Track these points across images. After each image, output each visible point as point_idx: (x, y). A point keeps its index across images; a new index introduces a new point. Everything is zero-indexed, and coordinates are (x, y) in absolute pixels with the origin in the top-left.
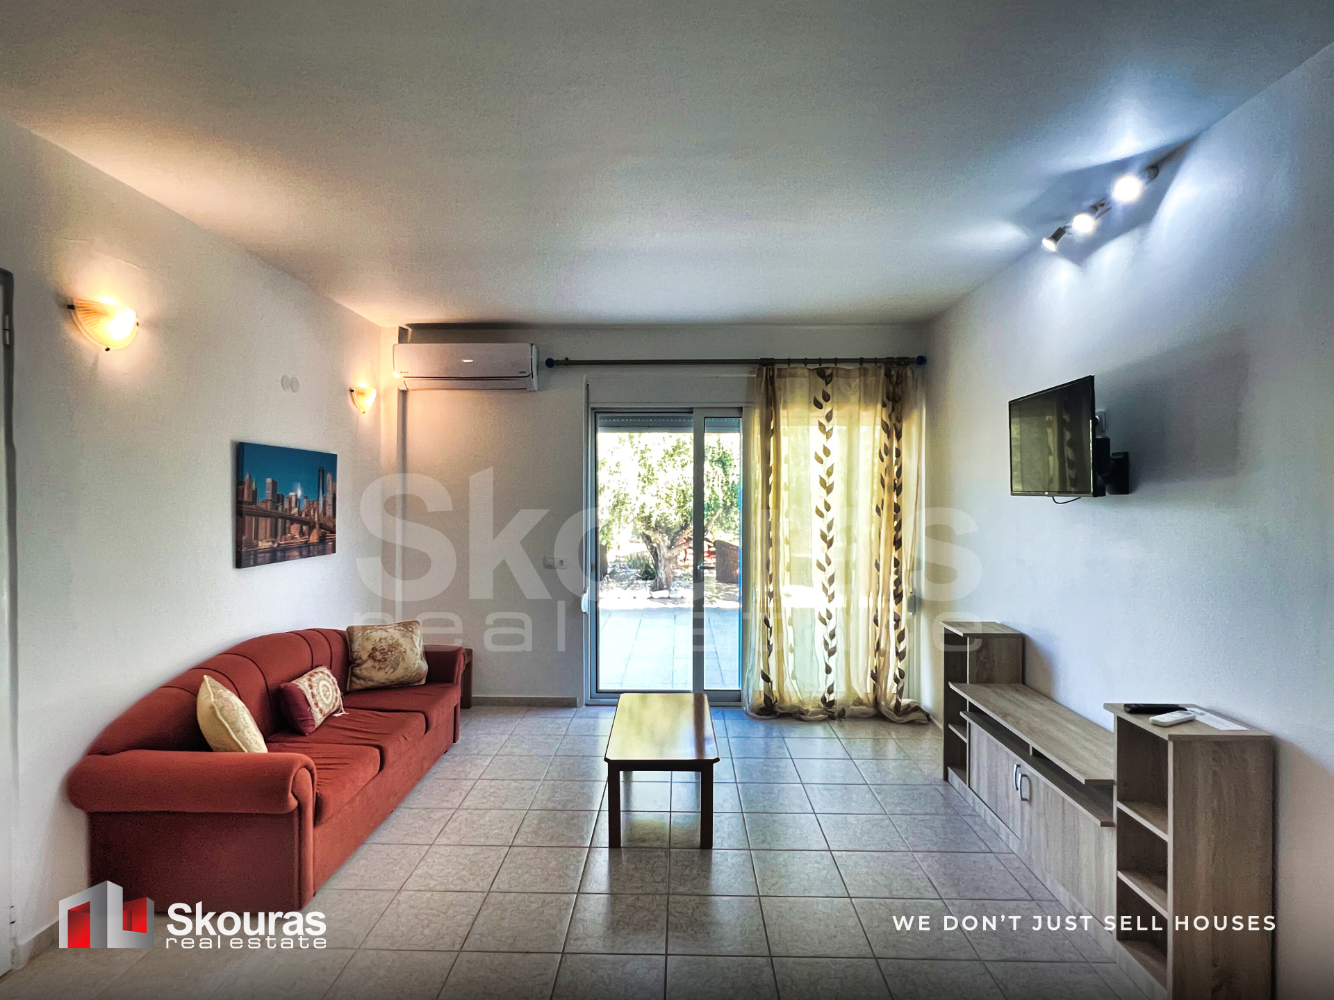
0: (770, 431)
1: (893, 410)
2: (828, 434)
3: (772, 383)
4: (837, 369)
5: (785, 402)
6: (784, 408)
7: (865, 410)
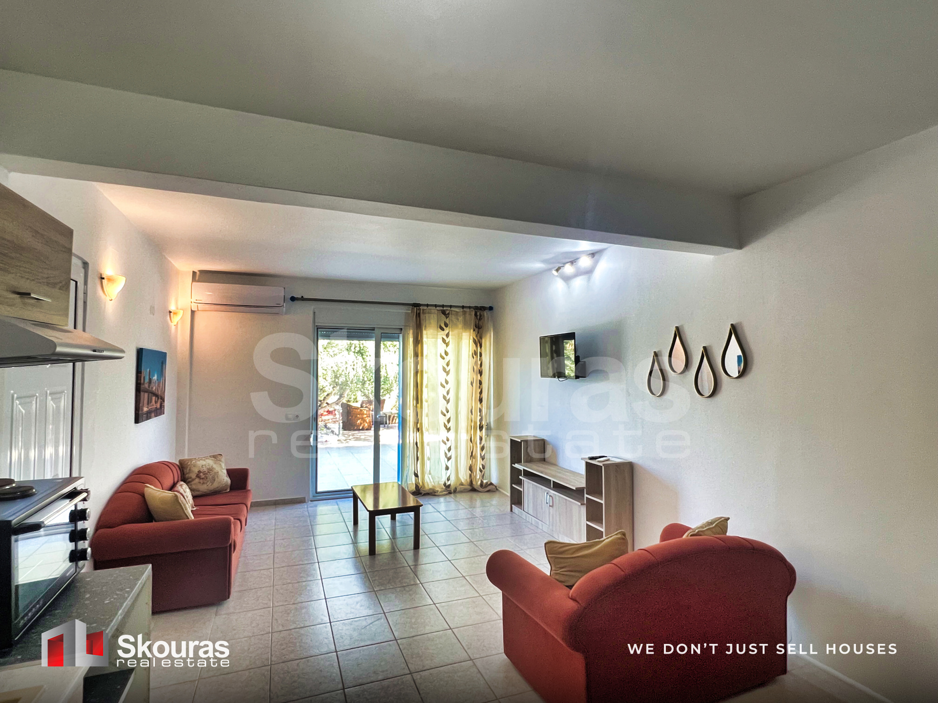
0: (418, 341)
1: (478, 333)
2: (447, 345)
3: (419, 317)
4: (451, 311)
5: (425, 326)
6: (425, 329)
7: (465, 332)
